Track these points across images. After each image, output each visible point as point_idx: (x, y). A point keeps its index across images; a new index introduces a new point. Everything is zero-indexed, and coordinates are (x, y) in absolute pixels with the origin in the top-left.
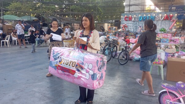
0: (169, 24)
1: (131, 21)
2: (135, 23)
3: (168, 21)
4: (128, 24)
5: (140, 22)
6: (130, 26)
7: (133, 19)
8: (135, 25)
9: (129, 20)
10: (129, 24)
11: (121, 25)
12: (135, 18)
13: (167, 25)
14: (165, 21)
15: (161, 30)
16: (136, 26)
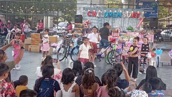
0: (137, 22)
1: (95, 16)
2: (100, 19)
3: (135, 18)
4: (91, 21)
5: (105, 18)
6: (94, 23)
7: (98, 14)
8: (100, 22)
9: (93, 16)
10: (93, 21)
11: (83, 21)
12: (100, 13)
13: (135, 23)
14: (132, 19)
15: (128, 29)
16: (101, 24)
